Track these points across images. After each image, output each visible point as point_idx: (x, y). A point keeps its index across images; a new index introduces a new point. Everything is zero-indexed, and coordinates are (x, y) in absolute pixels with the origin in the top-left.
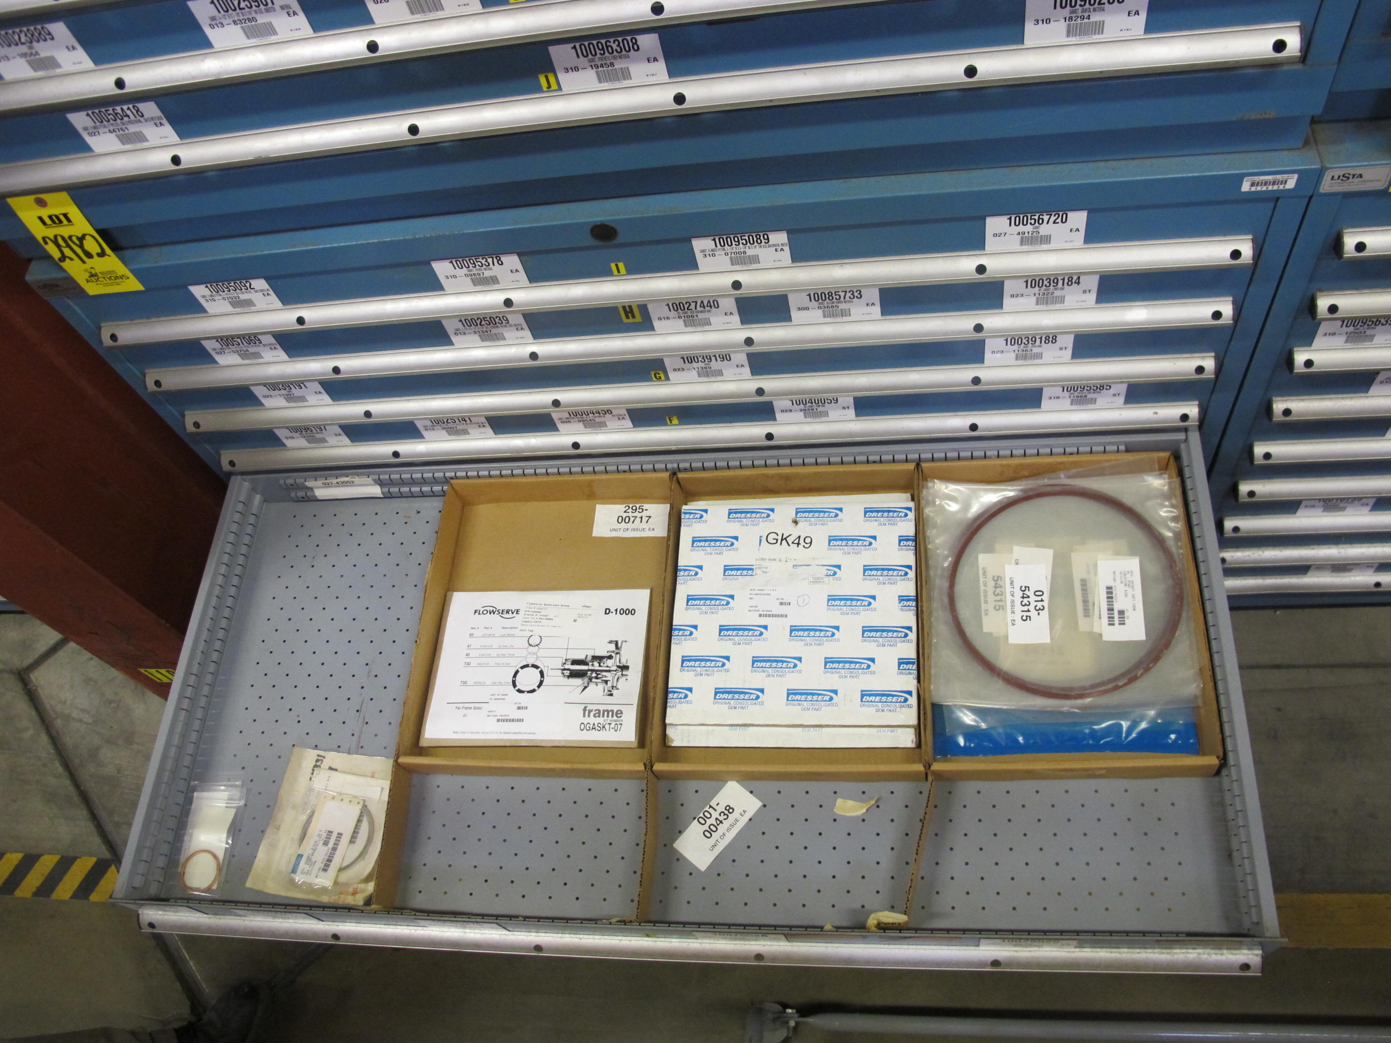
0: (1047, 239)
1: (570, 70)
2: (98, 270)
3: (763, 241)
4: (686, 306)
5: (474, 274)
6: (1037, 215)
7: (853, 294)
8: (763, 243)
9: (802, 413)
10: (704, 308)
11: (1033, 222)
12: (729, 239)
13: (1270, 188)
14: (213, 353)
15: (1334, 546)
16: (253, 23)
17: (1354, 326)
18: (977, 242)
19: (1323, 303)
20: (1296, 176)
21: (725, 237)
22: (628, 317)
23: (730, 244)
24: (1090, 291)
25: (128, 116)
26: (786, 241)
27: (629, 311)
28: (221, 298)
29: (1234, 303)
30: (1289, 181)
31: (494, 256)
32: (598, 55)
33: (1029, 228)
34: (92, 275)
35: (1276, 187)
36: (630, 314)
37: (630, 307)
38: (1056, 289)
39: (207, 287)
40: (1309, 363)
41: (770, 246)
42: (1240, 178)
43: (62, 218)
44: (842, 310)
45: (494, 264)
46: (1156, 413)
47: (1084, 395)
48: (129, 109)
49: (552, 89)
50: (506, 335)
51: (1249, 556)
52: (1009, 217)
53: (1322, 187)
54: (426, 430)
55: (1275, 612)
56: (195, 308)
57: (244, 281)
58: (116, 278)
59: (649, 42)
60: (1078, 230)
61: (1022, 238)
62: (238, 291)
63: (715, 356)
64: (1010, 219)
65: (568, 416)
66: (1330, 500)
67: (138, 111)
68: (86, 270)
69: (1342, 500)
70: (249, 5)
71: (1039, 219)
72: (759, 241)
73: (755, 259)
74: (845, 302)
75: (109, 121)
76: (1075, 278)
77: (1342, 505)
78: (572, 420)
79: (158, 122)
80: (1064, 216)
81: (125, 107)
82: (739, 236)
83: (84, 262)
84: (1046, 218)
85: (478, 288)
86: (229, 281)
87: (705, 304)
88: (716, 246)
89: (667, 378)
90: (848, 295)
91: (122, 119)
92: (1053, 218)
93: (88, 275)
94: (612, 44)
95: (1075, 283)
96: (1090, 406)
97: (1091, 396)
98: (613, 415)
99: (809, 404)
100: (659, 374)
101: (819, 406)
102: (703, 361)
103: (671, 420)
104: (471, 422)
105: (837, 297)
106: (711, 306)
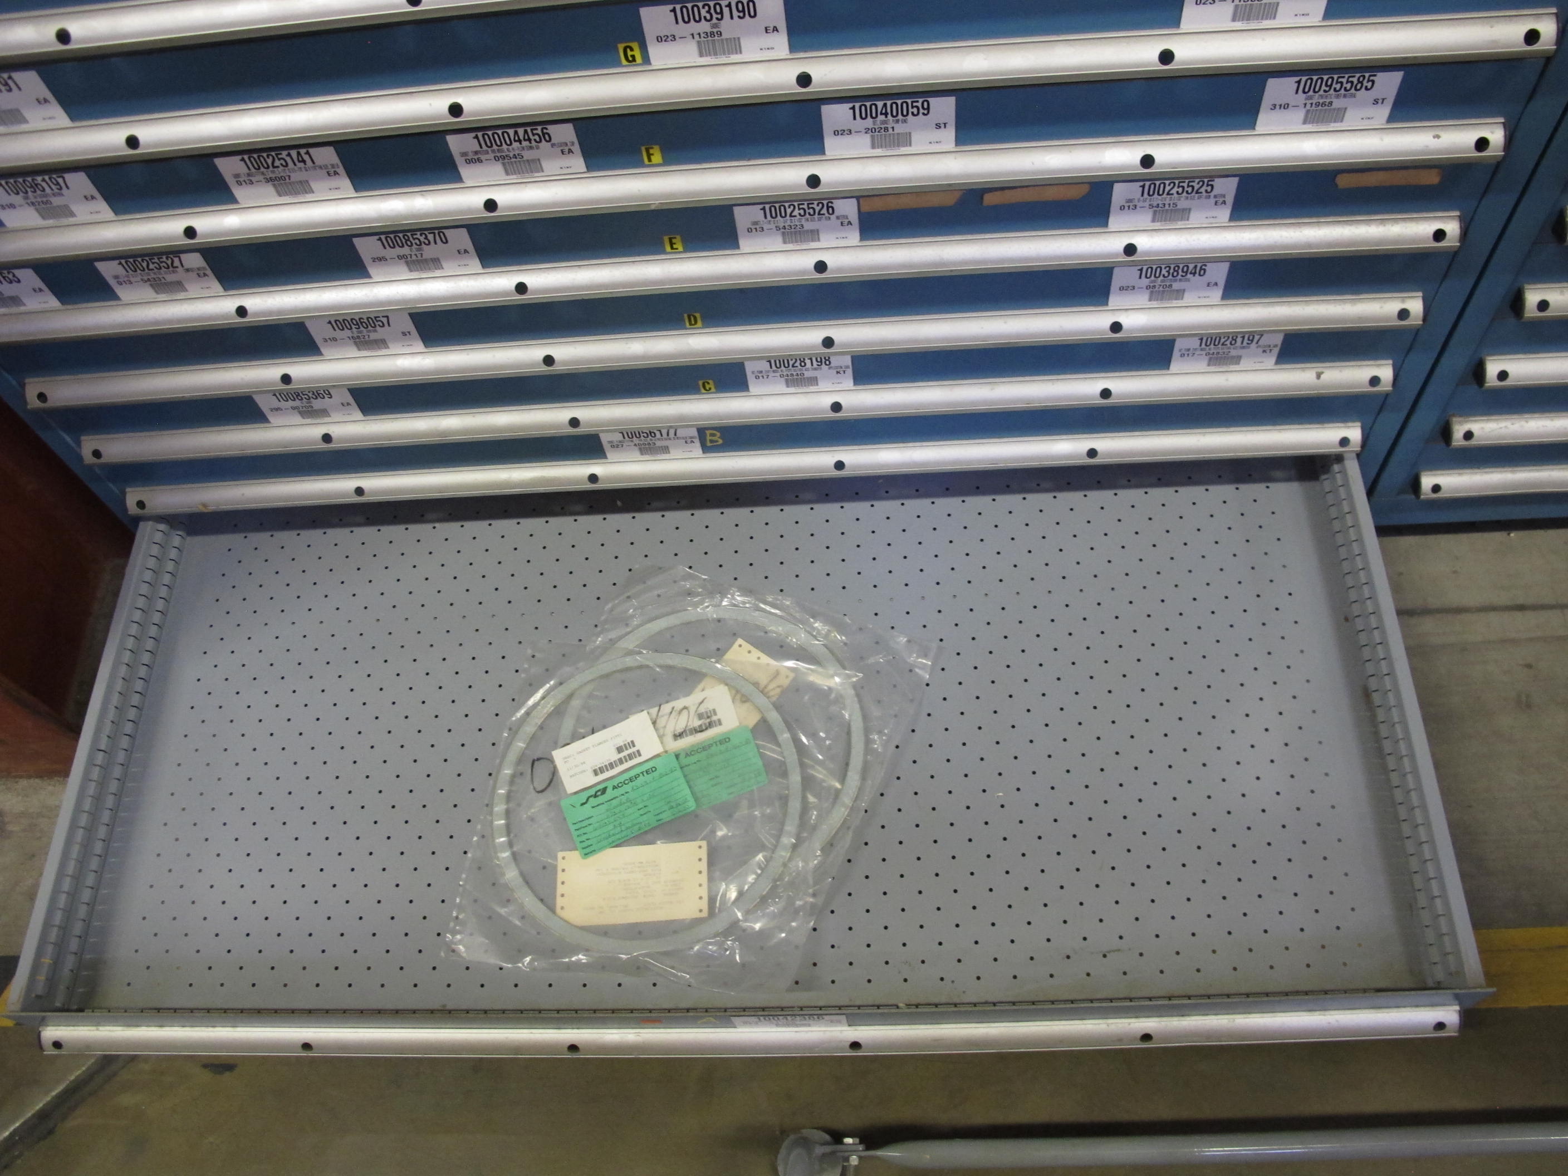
9: (867, 139)
46: (1438, 137)
47: (1328, 101)
51: (1506, 427)
54: (239, 183)
55: (1509, 534)
63: (729, 5)
65: (478, 148)
78: (483, 157)
89: (646, 60)
96: (1332, 125)
97: (1337, 103)
98: (553, 145)
99: (881, 118)
100: (632, 50)
101: (898, 121)
102: (708, 17)
103: (649, 156)
104: (313, 162)
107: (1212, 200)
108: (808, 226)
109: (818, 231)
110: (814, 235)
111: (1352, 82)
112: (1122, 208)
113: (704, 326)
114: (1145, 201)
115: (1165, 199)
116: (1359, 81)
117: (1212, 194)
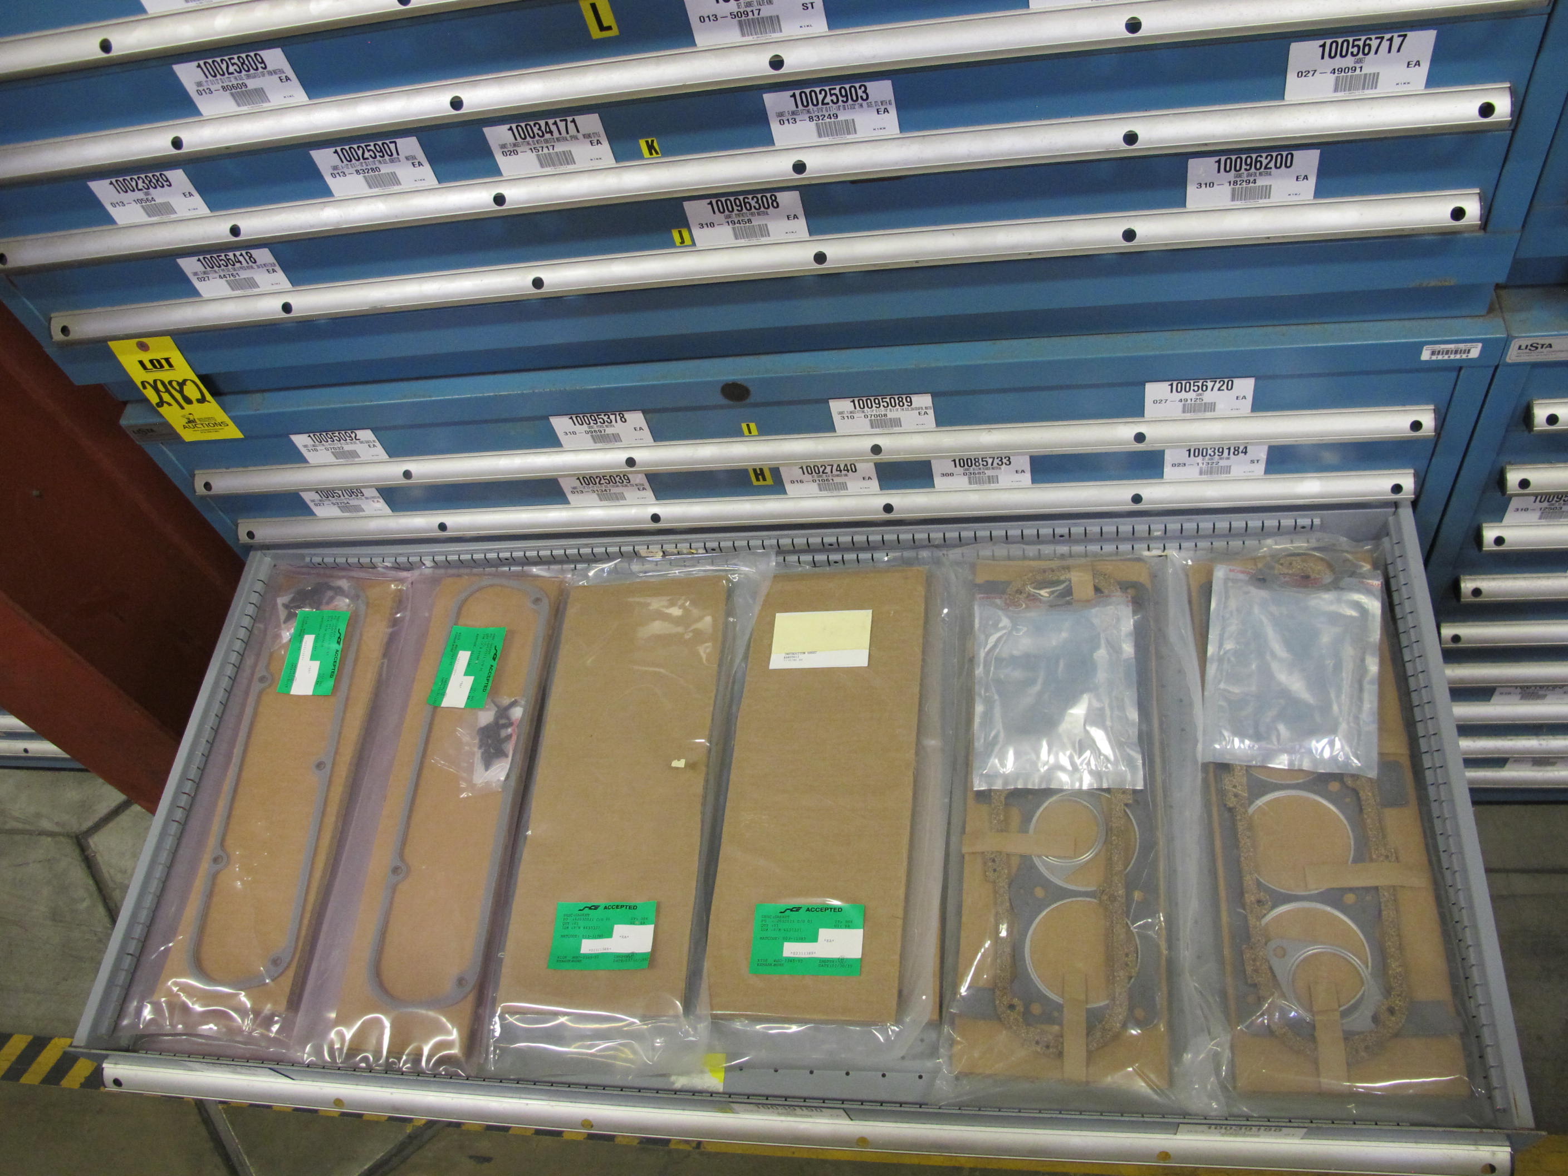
0: (1211, 407)
1: (705, 226)
2: (196, 416)
3: (906, 403)
4: (821, 470)
5: (595, 431)
6: (1201, 381)
7: (1001, 460)
8: (906, 406)
10: (841, 471)
11: (1196, 388)
12: (869, 401)
13: (1452, 357)
14: (311, 505)
15: (1534, 737)
16: (377, 173)
17: (1548, 501)
18: (1136, 409)
19: (1513, 477)
20: (1480, 345)
21: (864, 399)
22: (758, 480)
23: (870, 406)
24: (1258, 461)
25: (240, 262)
26: (931, 405)
27: (759, 474)
28: (323, 448)
29: (1416, 475)
30: (1472, 350)
31: (617, 413)
32: (735, 212)
33: (1192, 395)
34: (190, 422)
35: (1458, 356)
36: (760, 477)
37: (761, 470)
38: (1221, 459)
39: (309, 436)
40: (1499, 541)
41: (913, 409)
42: (1419, 347)
43: (163, 362)
44: (989, 477)
45: (616, 422)
48: (241, 255)
49: (686, 244)
50: (626, 495)
52: (1170, 383)
53: (1508, 357)
56: (296, 458)
57: (349, 432)
58: (215, 424)
59: (790, 200)
60: (1244, 397)
61: (1184, 405)
62: (342, 441)
64: (1172, 385)
66: (1528, 687)
67: (251, 257)
68: (184, 416)
69: (1541, 687)
70: (373, 156)
71: (1203, 385)
72: (901, 404)
73: (897, 422)
74: (993, 468)
75: (220, 267)
76: (1241, 448)
77: (1541, 692)
79: (271, 269)
80: (1230, 382)
81: (238, 253)
82: (880, 398)
83: (182, 408)
84: (1210, 384)
85: (599, 445)
86: (333, 431)
87: (842, 468)
88: (855, 408)
90: (996, 461)
91: (234, 265)
92: (1218, 385)
93: (187, 420)
94: (750, 200)
95: (1242, 452)
105: (985, 463)
106: (848, 471)
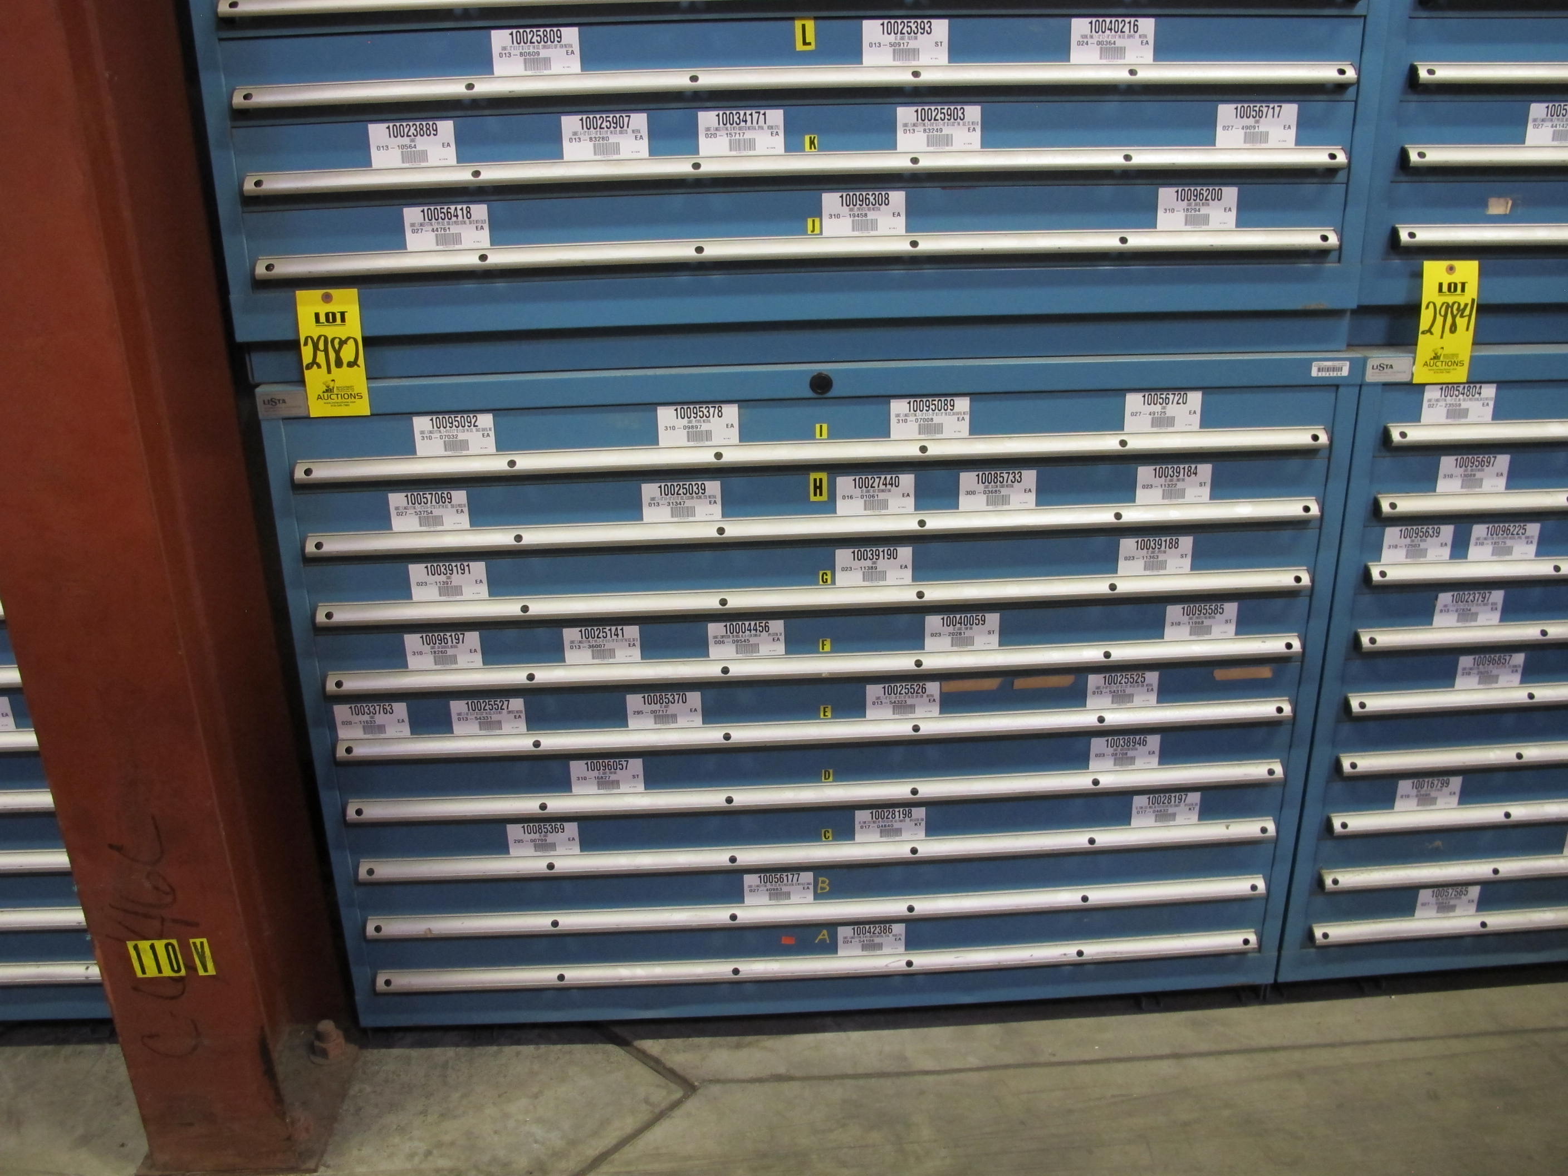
0: (1171, 419)
1: (833, 216)
2: (337, 384)
3: (949, 407)
5: (692, 426)
6: (1165, 394)
7: (1014, 477)
8: (948, 410)
9: (949, 640)
10: (886, 485)
11: (1161, 401)
12: (921, 403)
13: (1332, 375)
14: (393, 514)
16: (605, 141)
17: (1409, 536)
18: (1115, 423)
19: (1385, 502)
20: (1348, 363)
21: (918, 400)
22: (816, 494)
23: (921, 409)
24: (1205, 483)
25: (457, 216)
26: (968, 410)
27: (818, 485)
28: (439, 435)
29: (1318, 497)
30: (1344, 368)
31: (717, 405)
32: (858, 206)
33: (1158, 408)
34: (327, 391)
35: (1335, 374)
36: (819, 490)
37: (821, 480)
38: (1178, 481)
39: (432, 420)
41: (953, 414)
42: (1309, 364)
44: (1003, 496)
45: (713, 416)
46: (1264, 642)
47: (1201, 621)
49: (815, 233)
50: (697, 510)
51: (1358, 876)
52: (1143, 394)
53: (1367, 376)
54: (571, 648)
56: (407, 447)
57: (472, 416)
58: (351, 394)
59: (897, 199)
60: (1195, 411)
61: (1153, 417)
62: (460, 427)
63: (883, 551)
64: (1144, 396)
65: (725, 633)
67: (469, 210)
68: (325, 383)
70: (609, 126)
71: (1166, 398)
72: (946, 408)
73: (942, 427)
74: (1007, 487)
75: (437, 219)
76: (1193, 467)
77: (1433, 793)
78: (726, 640)
79: (480, 225)
80: (1185, 396)
82: (930, 400)
83: (329, 372)
84: (1171, 397)
85: (691, 442)
86: (457, 414)
87: (889, 481)
88: (910, 411)
89: (833, 582)
90: (1011, 477)
91: (453, 216)
92: (1176, 398)
93: (324, 388)
94: (870, 197)
95: (1193, 473)
96: (1206, 636)
97: (1207, 622)
98: (769, 634)
99: (958, 625)
100: (827, 575)
101: (967, 629)
102: (871, 558)
103: (823, 645)
104: (623, 636)
105: (1001, 479)
106: (892, 484)
107: (1146, 688)
108: (909, 702)
109: (915, 705)
110: (912, 708)
111: (1212, 609)
112: (1094, 693)
113: (834, 781)
114: (1106, 688)
115: (1118, 686)
116: (1215, 609)
117: (1145, 684)
